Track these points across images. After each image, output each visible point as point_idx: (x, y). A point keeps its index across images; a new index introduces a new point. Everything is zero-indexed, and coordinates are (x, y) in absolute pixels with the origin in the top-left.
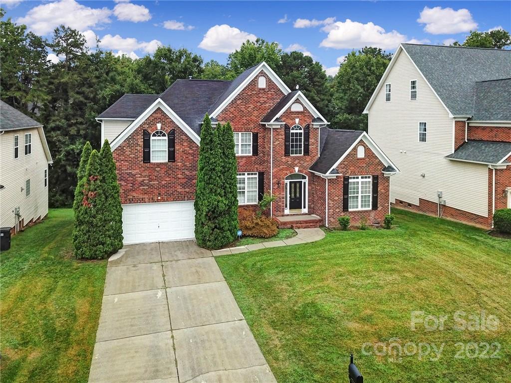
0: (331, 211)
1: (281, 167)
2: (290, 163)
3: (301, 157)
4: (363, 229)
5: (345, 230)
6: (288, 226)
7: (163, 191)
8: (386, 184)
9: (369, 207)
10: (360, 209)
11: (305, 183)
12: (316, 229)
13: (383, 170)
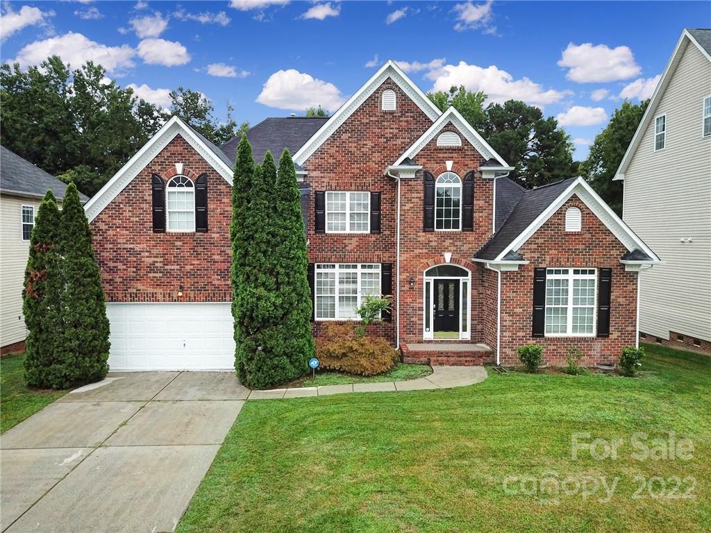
0: (507, 334)
1: (417, 251)
2: (434, 244)
3: (456, 233)
4: (571, 372)
5: (531, 372)
6: (422, 359)
7: (188, 283)
8: (630, 287)
9: (592, 332)
10: (570, 333)
11: (465, 284)
12: (475, 368)
13: (622, 258)
